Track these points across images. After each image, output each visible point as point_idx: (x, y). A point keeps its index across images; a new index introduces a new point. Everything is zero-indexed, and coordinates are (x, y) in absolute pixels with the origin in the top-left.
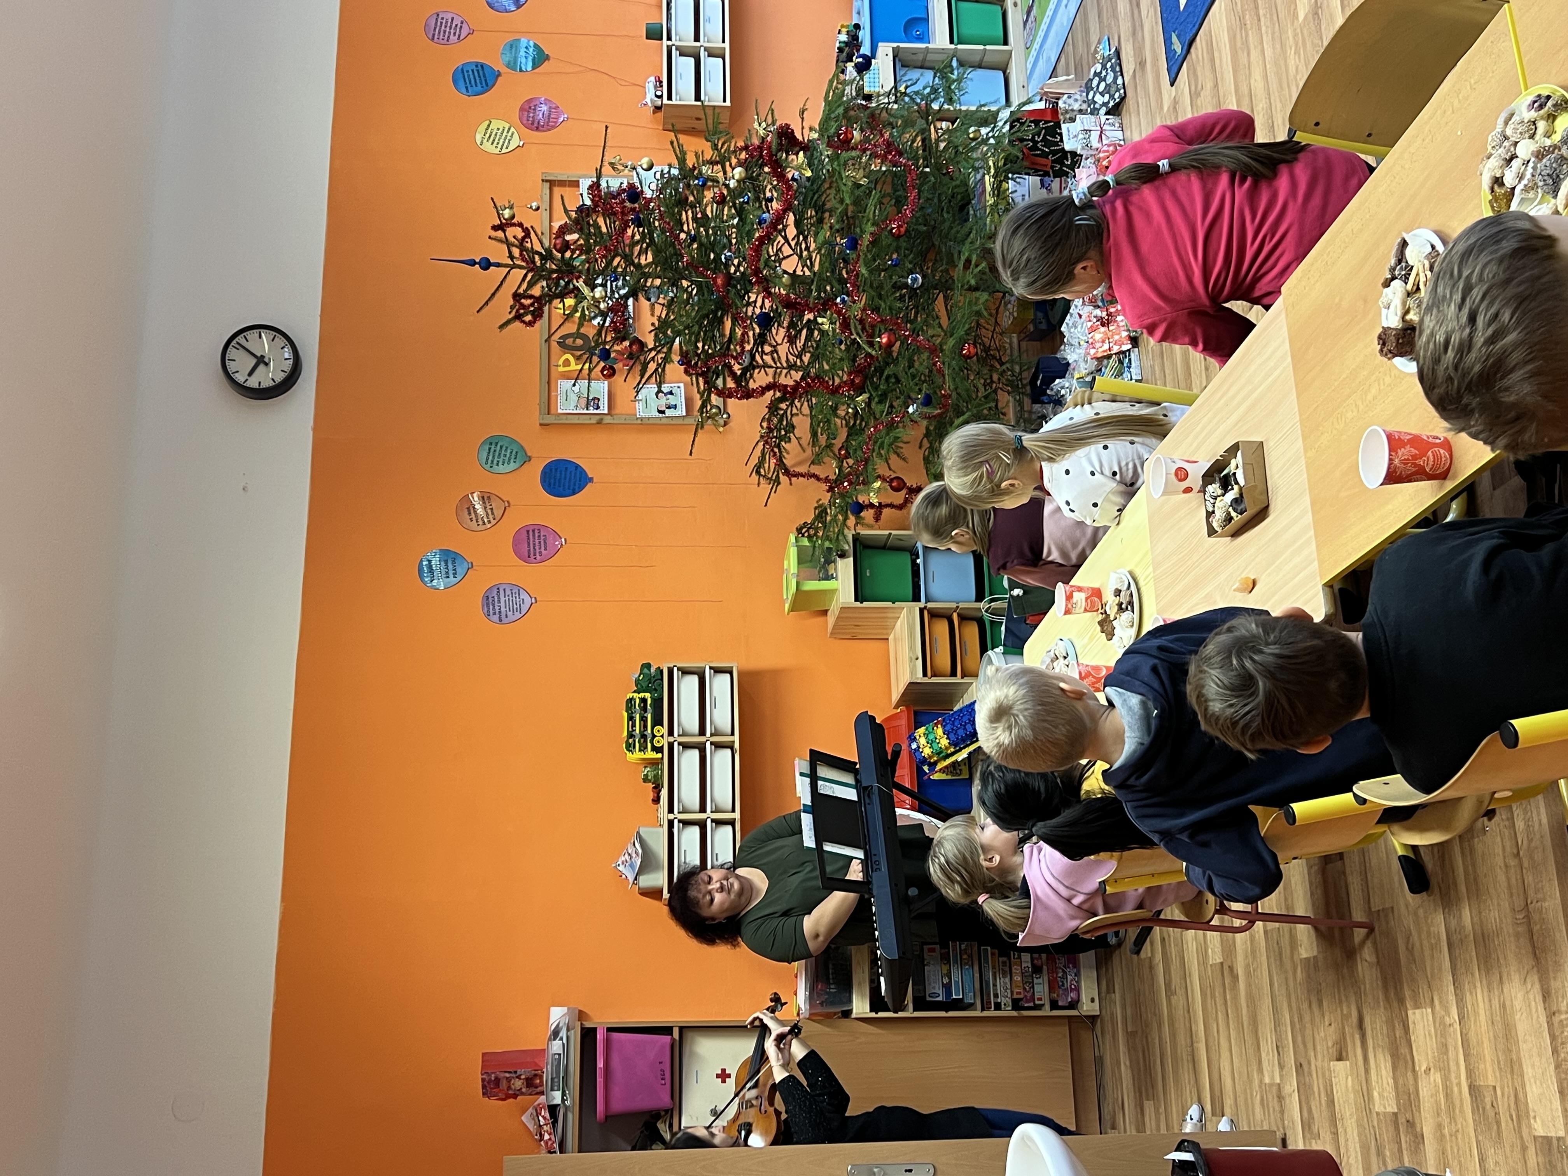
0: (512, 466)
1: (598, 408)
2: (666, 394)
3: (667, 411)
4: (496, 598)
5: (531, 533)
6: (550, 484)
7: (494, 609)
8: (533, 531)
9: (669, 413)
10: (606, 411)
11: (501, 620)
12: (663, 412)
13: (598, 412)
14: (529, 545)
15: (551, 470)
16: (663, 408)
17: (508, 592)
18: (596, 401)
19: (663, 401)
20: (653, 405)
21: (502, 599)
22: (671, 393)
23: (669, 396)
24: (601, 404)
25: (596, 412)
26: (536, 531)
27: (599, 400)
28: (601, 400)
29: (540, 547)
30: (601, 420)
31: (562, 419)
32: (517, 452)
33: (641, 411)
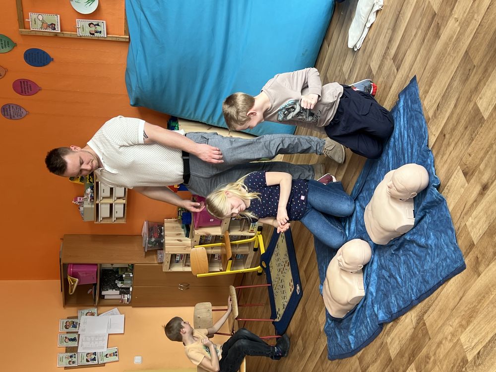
0: (8, 49)
1: (55, 29)
2: (95, 25)
3: (95, 34)
4: (8, 109)
5: (22, 83)
6: (30, 60)
7: (7, 113)
8: (24, 82)
9: (96, 35)
10: (59, 31)
11: (11, 118)
12: (93, 34)
13: (55, 31)
14: (22, 88)
15: (29, 54)
16: (94, 32)
17: (15, 108)
18: (53, 26)
19: (93, 29)
20: (87, 30)
21: (12, 110)
22: (98, 25)
23: (97, 26)
24: (56, 27)
25: (53, 31)
26: (25, 83)
27: (55, 25)
28: (56, 25)
29: (28, 89)
30: (56, 35)
31: (33, 33)
32: (8, 42)
33: (80, 33)
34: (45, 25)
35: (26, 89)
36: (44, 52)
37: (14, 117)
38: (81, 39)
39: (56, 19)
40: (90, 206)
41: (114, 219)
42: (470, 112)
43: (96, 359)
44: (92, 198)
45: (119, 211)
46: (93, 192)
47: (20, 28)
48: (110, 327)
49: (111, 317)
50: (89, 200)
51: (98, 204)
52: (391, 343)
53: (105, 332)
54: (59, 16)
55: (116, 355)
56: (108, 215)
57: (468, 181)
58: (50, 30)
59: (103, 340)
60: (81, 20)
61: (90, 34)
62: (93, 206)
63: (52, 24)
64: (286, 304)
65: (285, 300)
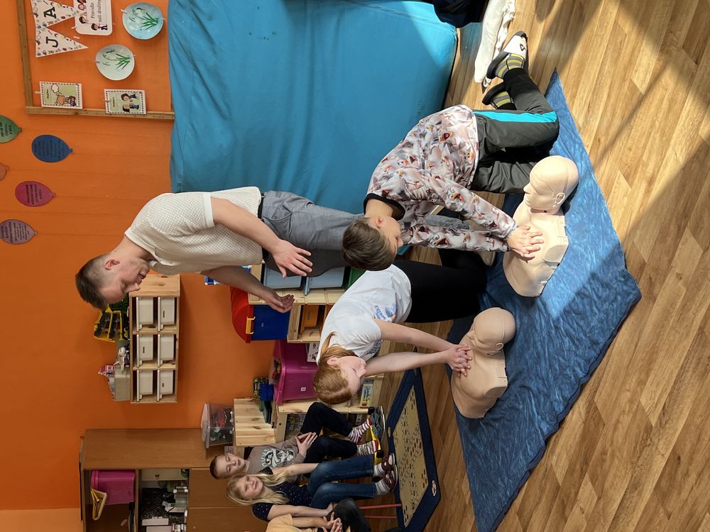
0: (9, 137)
1: (74, 104)
2: (130, 97)
3: (131, 109)
4: (8, 229)
5: (29, 187)
6: (40, 153)
7: (7, 235)
9: (132, 111)
10: (81, 108)
11: (12, 242)
12: (128, 111)
13: (75, 107)
14: (28, 194)
15: (40, 143)
16: (128, 108)
17: (17, 225)
18: (73, 99)
21: (13, 229)
22: (134, 96)
23: (133, 99)
24: (77, 102)
25: (72, 107)
26: (33, 186)
27: (75, 98)
28: (77, 98)
29: (37, 197)
30: (77, 114)
31: (45, 112)
32: (10, 126)
33: (110, 109)
34: (61, 99)
35: (34, 197)
36: (60, 141)
37: (16, 240)
38: (112, 118)
39: (76, 90)
40: (123, 376)
41: (159, 396)
42: (626, 94)
44: (127, 362)
45: (166, 382)
46: (129, 353)
47: (27, 105)
50: (123, 366)
51: (136, 371)
52: (557, 462)
54: (80, 85)
56: (150, 391)
57: (631, 185)
58: (68, 106)
60: (111, 90)
61: (124, 110)
62: (129, 376)
63: (71, 97)
64: (417, 503)
65: (415, 497)
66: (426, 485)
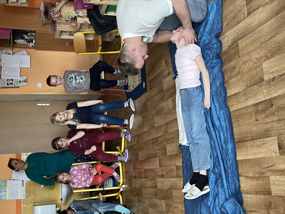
41: (20, 3)
43: (13, 83)
48: (21, 63)
49: (21, 56)
53: (18, 66)
55: (26, 82)
59: (17, 72)
64: (135, 87)
65: (135, 83)
66: (140, 82)
